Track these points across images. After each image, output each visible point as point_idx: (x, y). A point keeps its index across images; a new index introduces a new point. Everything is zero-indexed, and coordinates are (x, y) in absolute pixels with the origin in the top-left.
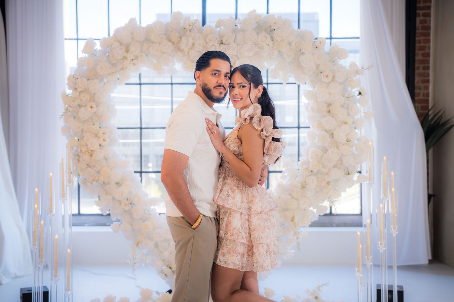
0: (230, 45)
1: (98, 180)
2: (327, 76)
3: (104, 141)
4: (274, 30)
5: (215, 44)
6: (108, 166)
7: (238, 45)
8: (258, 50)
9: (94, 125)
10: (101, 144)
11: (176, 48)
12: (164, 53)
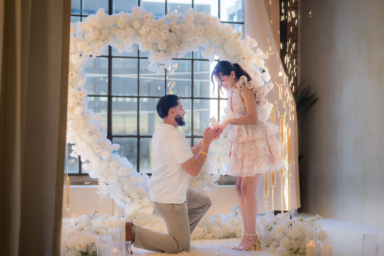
0: (177, 33)
1: (78, 129)
2: (244, 58)
3: (81, 100)
4: (208, 24)
5: (166, 32)
6: (84, 119)
7: (181, 33)
8: (197, 38)
9: (73, 88)
10: (79, 102)
11: (135, 33)
12: (127, 36)
